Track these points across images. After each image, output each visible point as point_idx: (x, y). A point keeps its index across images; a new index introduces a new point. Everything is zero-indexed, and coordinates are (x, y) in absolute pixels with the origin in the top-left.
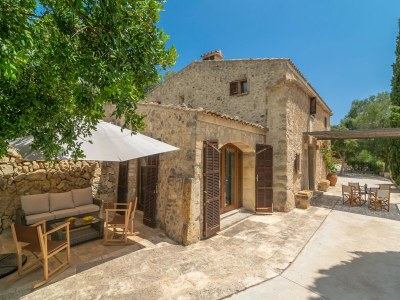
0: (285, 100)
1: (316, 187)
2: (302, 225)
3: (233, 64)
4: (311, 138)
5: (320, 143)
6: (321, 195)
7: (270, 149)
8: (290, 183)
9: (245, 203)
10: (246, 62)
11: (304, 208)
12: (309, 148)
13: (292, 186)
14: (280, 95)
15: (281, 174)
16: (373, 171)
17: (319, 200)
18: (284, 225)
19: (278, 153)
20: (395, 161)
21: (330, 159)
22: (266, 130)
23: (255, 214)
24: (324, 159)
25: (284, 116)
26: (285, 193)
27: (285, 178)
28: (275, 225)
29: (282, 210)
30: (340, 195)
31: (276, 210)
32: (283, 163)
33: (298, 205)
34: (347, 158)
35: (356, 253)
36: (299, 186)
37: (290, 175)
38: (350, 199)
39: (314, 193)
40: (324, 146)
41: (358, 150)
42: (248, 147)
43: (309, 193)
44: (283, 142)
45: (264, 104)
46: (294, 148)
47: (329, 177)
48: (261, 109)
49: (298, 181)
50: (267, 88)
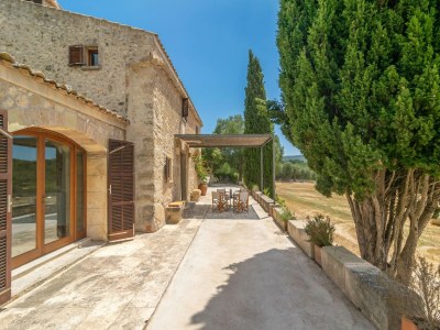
0: (152, 85)
1: (189, 198)
2: (171, 246)
3: (75, 19)
4: (184, 143)
5: (192, 150)
6: (193, 205)
7: (130, 147)
8: (158, 194)
9: (91, 230)
10: (97, 22)
11: (175, 223)
12: (182, 154)
13: (162, 198)
14: (146, 79)
15: (147, 182)
16: (232, 180)
17: (191, 211)
18: (148, 252)
19: (143, 155)
20: (247, 169)
21: (201, 169)
22: (125, 122)
23: (108, 244)
24: (196, 168)
25: (150, 106)
26: (152, 207)
27: (151, 187)
28: (135, 255)
29: (149, 230)
30: (210, 203)
31: (139, 232)
32: (149, 169)
33: (169, 221)
34: (214, 169)
35: (231, 267)
36: (170, 197)
37: (158, 183)
38: (219, 206)
39: (186, 204)
40: (196, 155)
41: (222, 162)
42: (93, 141)
43: (180, 204)
44: (149, 140)
45: (123, 87)
46: (163, 150)
47: (200, 187)
48: (119, 93)
49: (169, 191)
50: (128, 65)
